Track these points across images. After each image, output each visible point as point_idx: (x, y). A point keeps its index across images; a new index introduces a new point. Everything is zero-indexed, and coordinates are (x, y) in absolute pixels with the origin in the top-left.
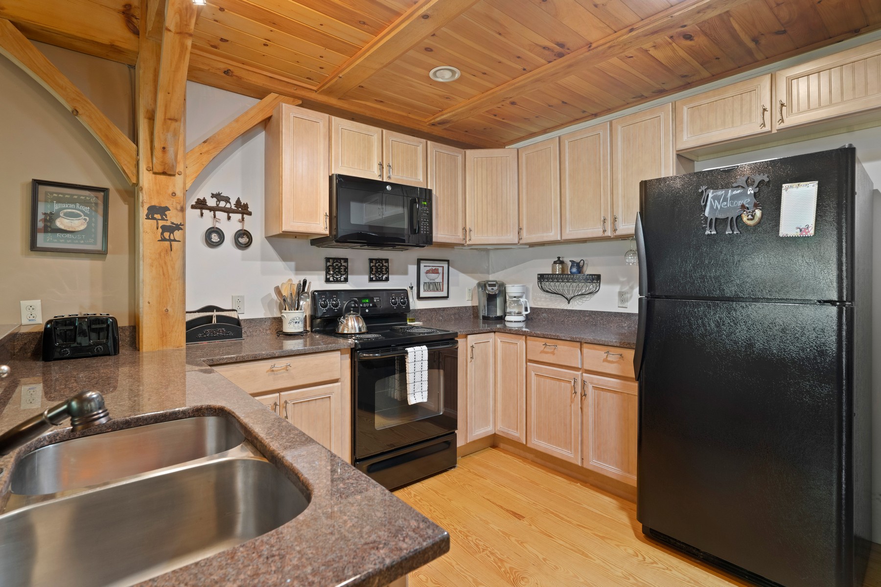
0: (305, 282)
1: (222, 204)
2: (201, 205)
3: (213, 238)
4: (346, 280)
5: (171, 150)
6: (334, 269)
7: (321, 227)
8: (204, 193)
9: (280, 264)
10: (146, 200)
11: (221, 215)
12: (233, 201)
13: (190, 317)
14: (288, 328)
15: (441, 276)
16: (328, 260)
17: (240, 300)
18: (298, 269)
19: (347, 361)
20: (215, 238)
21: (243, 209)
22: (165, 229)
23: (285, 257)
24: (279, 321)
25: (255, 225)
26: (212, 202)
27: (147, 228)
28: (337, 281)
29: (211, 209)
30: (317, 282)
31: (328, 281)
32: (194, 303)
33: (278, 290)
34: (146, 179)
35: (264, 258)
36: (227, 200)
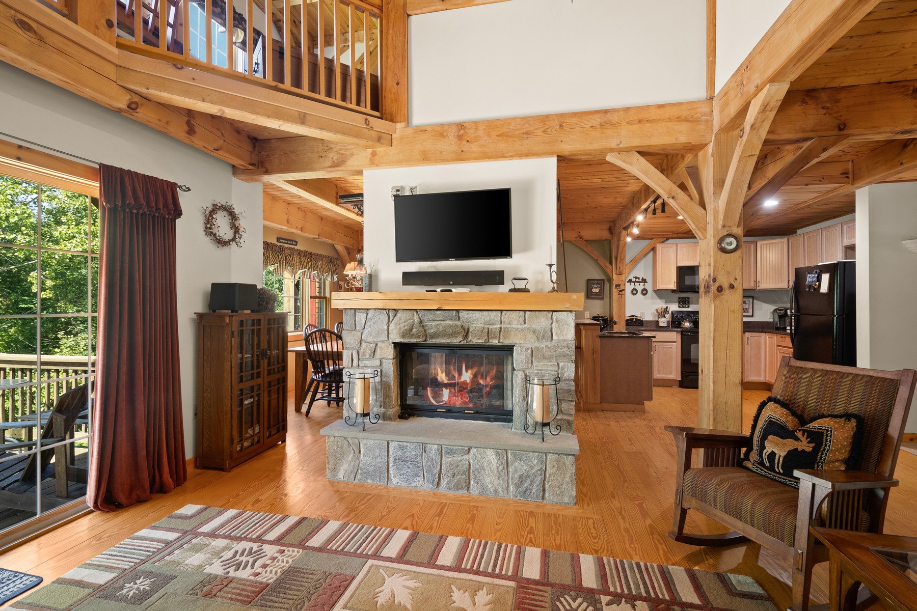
0: (667, 307)
1: (637, 280)
2: (630, 281)
3: (634, 292)
4: (689, 307)
5: (621, 268)
6: (683, 302)
7: (673, 286)
8: (631, 277)
9: (659, 301)
10: (615, 283)
11: (637, 284)
12: (641, 279)
13: (627, 318)
14: (661, 324)
15: (748, 305)
16: (679, 298)
17: (643, 313)
18: (666, 302)
19: (679, 336)
20: (635, 292)
21: (644, 281)
22: (620, 291)
23: (660, 297)
24: (658, 322)
25: (649, 286)
26: (633, 280)
27: (615, 291)
28: (683, 307)
29: (633, 282)
30: (674, 307)
31: (679, 307)
32: (628, 314)
33: (657, 310)
34: (615, 277)
35: (652, 298)
36: (639, 278)
